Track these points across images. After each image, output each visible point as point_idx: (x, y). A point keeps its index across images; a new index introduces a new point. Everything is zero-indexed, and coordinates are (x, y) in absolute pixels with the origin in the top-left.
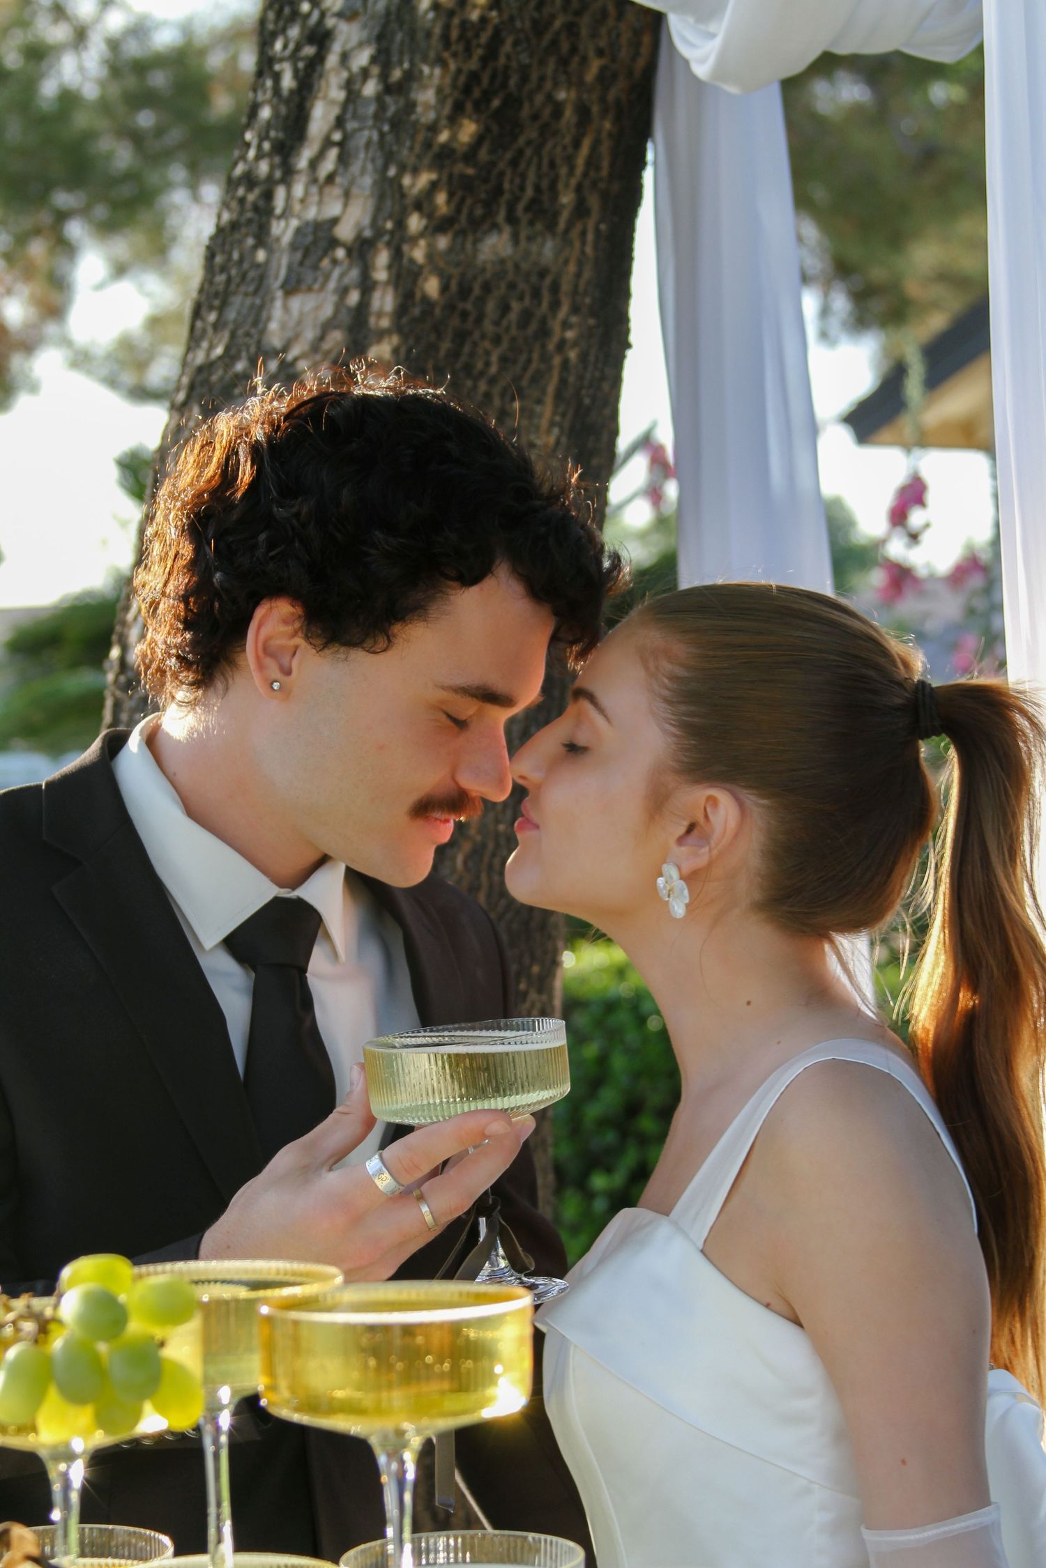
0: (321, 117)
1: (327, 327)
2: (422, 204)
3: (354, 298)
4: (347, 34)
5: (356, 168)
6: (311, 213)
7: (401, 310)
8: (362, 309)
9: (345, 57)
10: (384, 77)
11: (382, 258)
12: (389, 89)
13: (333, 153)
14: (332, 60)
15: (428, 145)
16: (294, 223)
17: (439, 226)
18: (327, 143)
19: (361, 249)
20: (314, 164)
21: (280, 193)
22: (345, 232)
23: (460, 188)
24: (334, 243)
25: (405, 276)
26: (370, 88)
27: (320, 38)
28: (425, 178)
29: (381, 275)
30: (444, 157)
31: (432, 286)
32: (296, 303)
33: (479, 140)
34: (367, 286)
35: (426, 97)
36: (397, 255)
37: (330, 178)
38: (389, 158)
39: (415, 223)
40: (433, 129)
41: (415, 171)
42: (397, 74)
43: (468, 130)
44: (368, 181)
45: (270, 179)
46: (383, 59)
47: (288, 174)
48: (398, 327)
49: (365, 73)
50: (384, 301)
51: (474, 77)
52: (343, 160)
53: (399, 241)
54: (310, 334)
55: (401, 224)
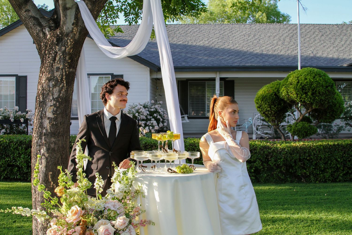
0: (57, 59)
1: (60, 75)
2: (67, 66)
3: (62, 73)
4: (59, 52)
5: (61, 63)
6: (57, 66)
7: (65, 74)
8: (63, 74)
9: (59, 54)
10: (63, 56)
11: (64, 70)
12: (64, 57)
13: (59, 62)
14: (58, 54)
15: (67, 62)
16: (56, 67)
17: (68, 68)
18: (58, 61)
19: (62, 69)
20: (57, 62)
21: (54, 64)
22: (60, 68)
23: (69, 65)
24: (60, 69)
25: (66, 72)
26: (62, 57)
27: (57, 52)
28: (67, 64)
29: (64, 71)
30: (68, 63)
31: (67, 72)
32: (57, 73)
33: (70, 62)
34: (63, 72)
35: (67, 58)
36: (65, 70)
37: (59, 63)
38: (64, 62)
39: (66, 68)
40: (68, 60)
41: (66, 64)
42: (65, 56)
43: (70, 61)
44: (62, 64)
45: (52, 63)
46: (63, 55)
47: (55, 63)
48: (65, 76)
49: (62, 56)
50: (64, 73)
51: (70, 57)
52: (60, 62)
53: (65, 69)
54: (58, 76)
55: (65, 68)
